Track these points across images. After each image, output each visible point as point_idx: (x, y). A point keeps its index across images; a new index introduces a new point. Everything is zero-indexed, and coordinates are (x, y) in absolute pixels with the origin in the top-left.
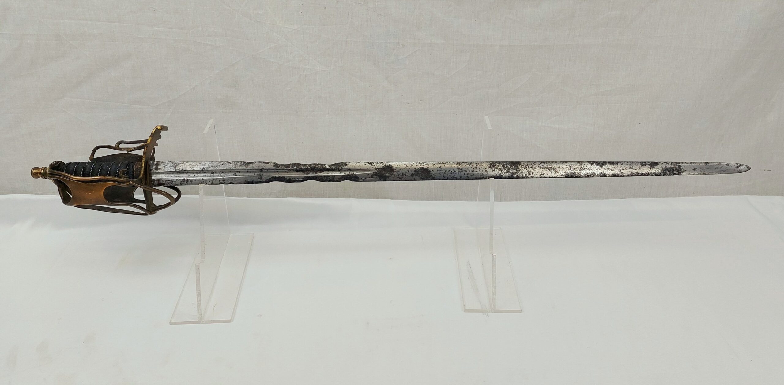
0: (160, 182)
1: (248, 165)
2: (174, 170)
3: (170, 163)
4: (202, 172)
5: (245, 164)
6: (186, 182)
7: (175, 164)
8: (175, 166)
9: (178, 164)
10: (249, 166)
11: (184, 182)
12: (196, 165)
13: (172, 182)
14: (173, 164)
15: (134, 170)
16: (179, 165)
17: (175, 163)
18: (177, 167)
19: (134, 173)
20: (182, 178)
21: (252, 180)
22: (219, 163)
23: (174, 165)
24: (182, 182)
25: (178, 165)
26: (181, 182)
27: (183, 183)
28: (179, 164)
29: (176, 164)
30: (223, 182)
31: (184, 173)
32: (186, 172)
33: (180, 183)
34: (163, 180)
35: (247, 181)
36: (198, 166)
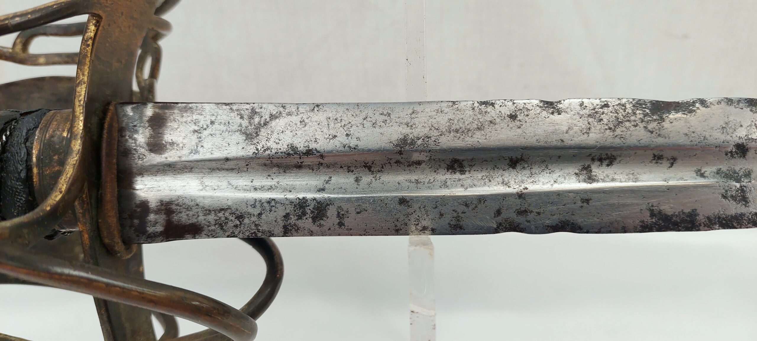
0: (175, 218)
1: (663, 120)
2: (250, 151)
3: (224, 115)
4: (398, 162)
5: (646, 115)
6: (314, 219)
7: (251, 118)
8: (251, 129)
9: (267, 117)
10: (666, 124)
11: (300, 218)
12: (367, 124)
13: (240, 217)
14: (242, 118)
15: (35, 152)
16: (273, 123)
17: (254, 112)
18: (263, 132)
19: (35, 170)
20: (291, 196)
21: (687, 211)
22: (490, 109)
23: (245, 123)
24: (293, 220)
25: (265, 124)
26: (287, 216)
27: (300, 223)
28: (273, 117)
29: (257, 120)
30: (520, 219)
31: (299, 167)
32: (307, 161)
33: (282, 224)
34: (189, 208)
35: (660, 212)
36: (377, 130)
